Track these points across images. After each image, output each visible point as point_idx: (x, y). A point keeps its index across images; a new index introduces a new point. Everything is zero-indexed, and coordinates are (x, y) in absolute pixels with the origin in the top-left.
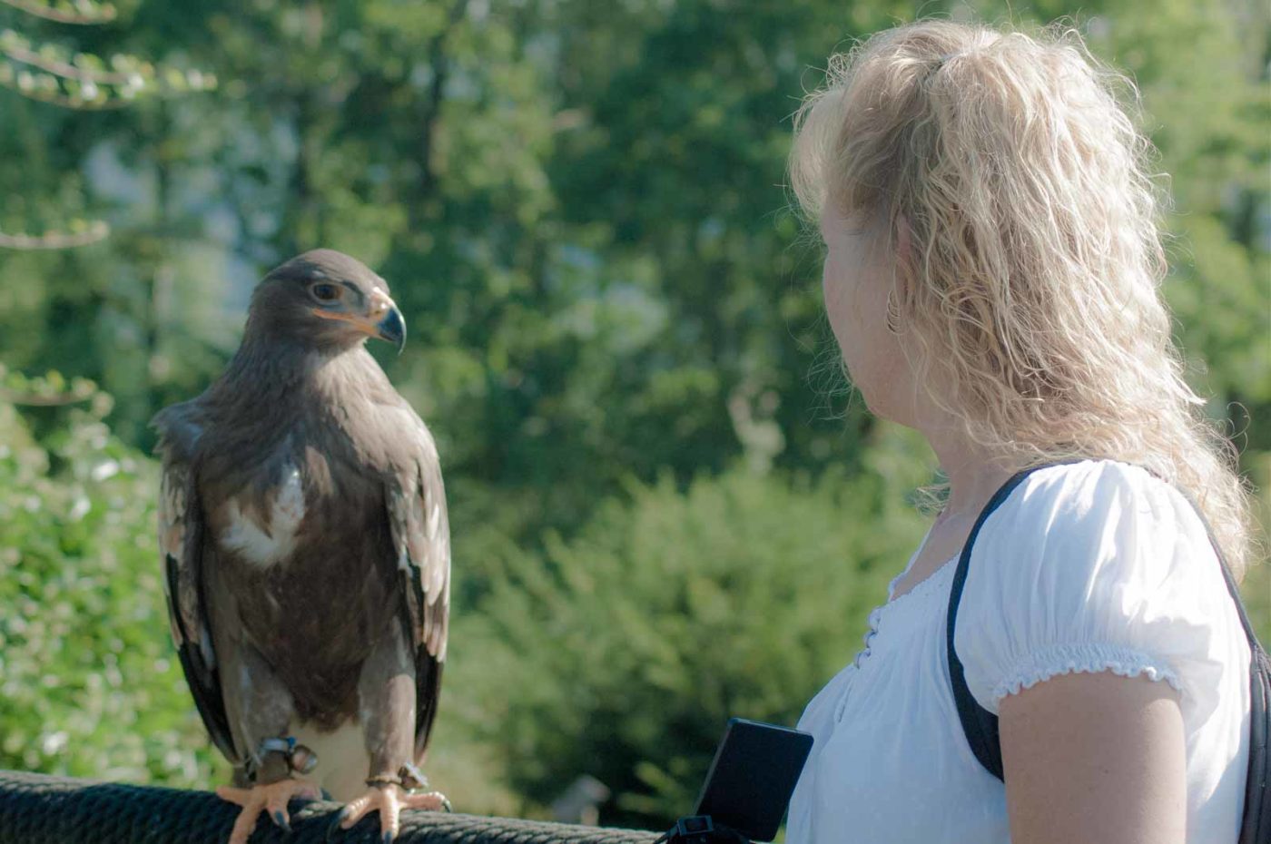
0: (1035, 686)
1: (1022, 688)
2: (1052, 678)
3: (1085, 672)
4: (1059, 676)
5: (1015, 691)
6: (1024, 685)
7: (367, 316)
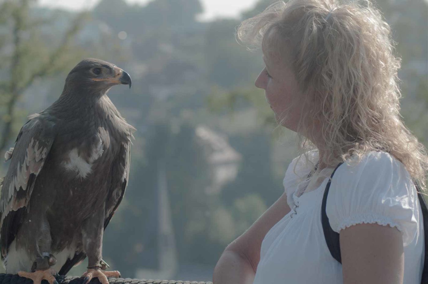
0: (351, 226)
1: (346, 228)
2: (357, 224)
3: (368, 223)
4: (359, 224)
5: (344, 228)
6: (347, 226)
7: (114, 77)
